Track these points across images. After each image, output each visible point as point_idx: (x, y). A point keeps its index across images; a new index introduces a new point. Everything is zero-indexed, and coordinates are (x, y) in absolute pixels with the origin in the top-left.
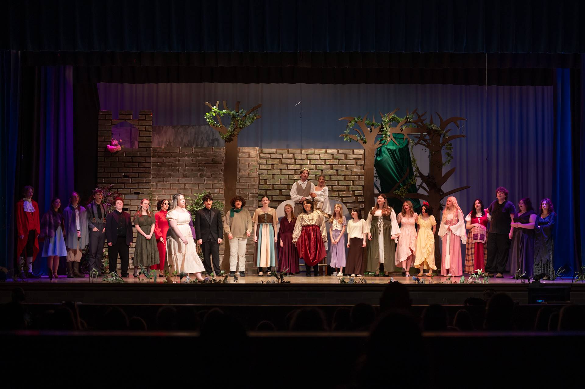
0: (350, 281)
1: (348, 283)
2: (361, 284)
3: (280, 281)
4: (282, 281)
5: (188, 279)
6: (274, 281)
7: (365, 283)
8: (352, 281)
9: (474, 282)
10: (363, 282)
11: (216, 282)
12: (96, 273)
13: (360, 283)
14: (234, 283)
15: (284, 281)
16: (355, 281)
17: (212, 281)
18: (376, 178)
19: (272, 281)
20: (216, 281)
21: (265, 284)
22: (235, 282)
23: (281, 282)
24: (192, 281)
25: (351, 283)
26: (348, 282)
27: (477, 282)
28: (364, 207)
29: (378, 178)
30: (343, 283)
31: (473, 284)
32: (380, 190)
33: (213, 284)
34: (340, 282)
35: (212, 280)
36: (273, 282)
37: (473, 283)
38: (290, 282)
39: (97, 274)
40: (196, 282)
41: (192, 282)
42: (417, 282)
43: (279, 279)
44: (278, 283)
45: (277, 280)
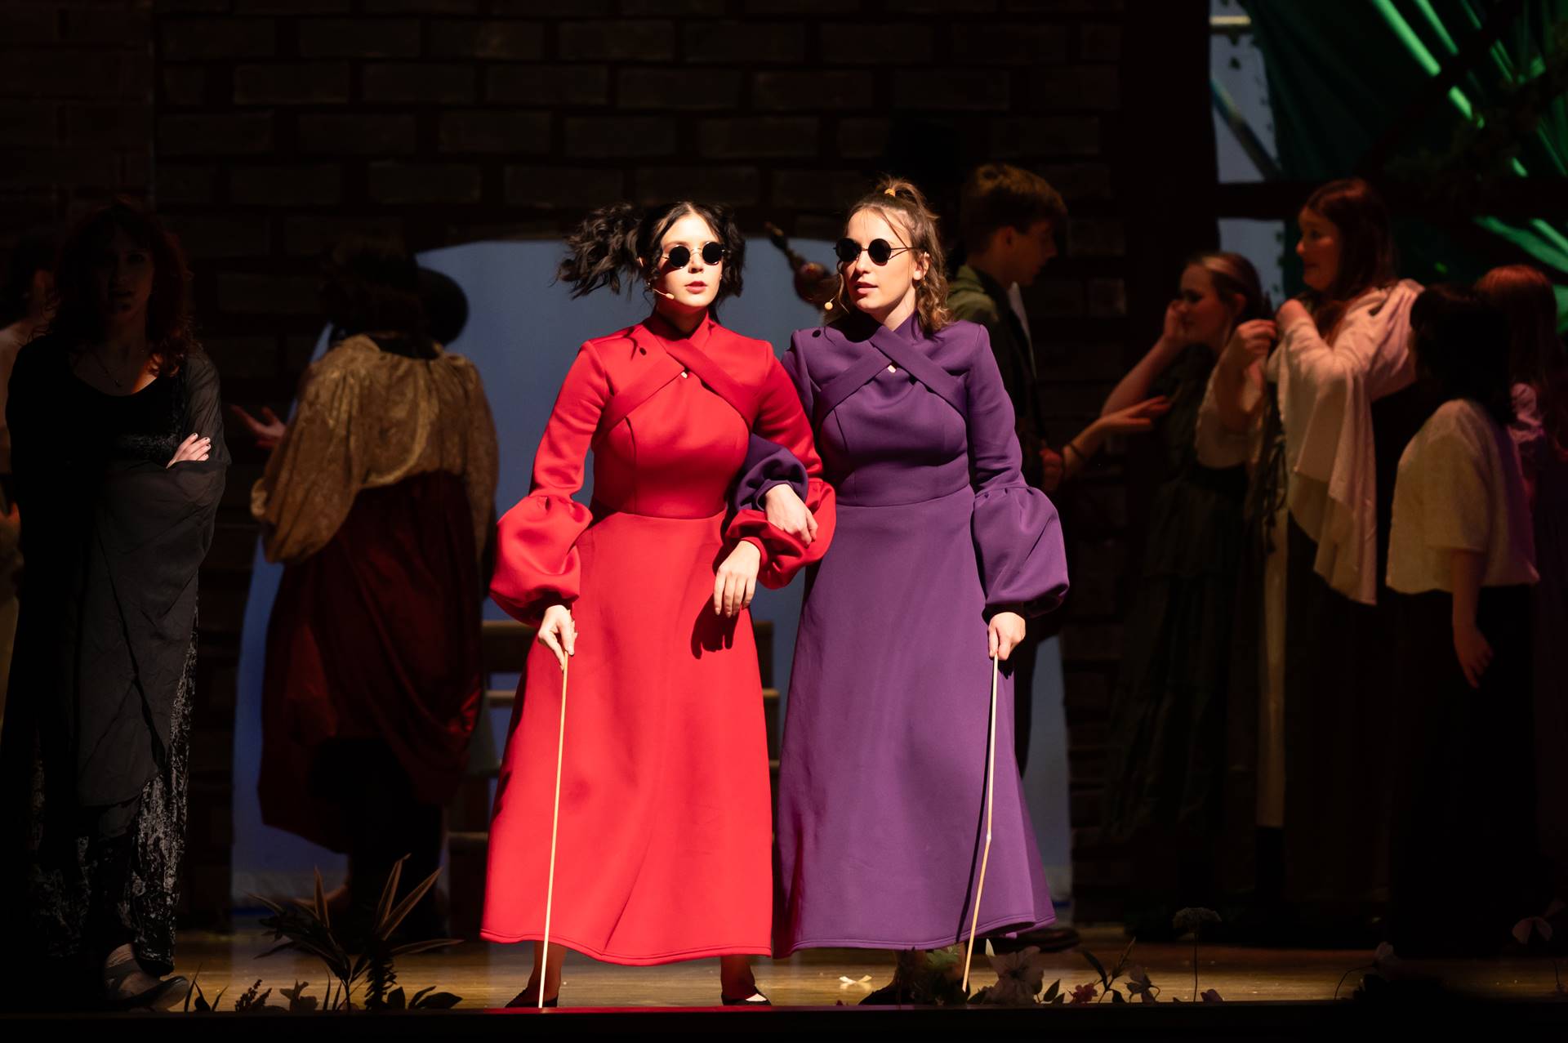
0: (1001, 983)
1: (990, 1000)
2: (1101, 1008)
3: (360, 990)
4: (377, 988)
6: (303, 996)
7: (1138, 998)
8: (1024, 987)
10: (1125, 993)
13: (1095, 1000)
15: (400, 993)
16: (1045, 988)
18: (1235, 42)
23: (374, 1001)
26: (982, 995)
28: (1121, 305)
29: (1245, 40)
32: (1272, 150)
38: (459, 999)
43: (353, 980)
44: (341, 1009)
45: (334, 989)
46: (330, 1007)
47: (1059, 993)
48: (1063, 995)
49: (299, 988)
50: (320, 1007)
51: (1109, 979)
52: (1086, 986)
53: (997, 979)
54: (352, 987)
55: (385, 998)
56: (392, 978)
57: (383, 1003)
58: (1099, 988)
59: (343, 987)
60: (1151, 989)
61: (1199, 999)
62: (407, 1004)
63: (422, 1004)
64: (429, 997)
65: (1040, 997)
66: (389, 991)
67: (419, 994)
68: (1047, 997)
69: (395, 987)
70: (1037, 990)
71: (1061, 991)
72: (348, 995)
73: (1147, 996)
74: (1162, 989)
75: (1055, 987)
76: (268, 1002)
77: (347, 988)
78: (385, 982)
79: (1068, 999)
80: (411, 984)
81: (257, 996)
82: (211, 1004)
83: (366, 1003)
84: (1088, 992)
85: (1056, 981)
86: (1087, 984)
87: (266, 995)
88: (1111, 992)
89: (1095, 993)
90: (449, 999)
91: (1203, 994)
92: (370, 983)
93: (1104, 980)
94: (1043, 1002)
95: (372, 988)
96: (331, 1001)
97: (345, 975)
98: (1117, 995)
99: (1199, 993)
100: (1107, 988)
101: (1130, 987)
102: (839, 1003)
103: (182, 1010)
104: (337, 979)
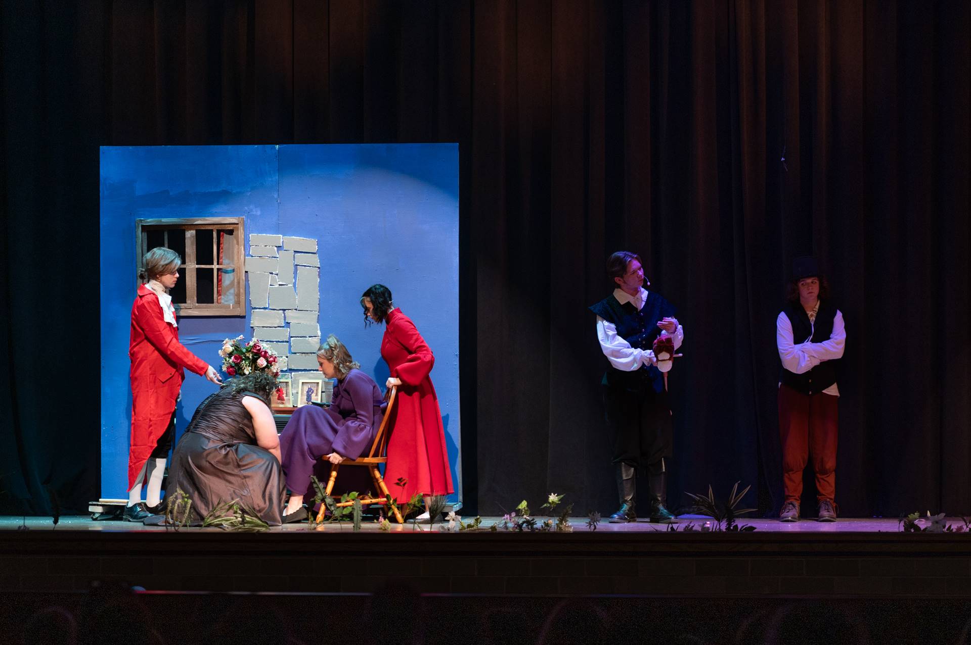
0: (933, 525)
1: (927, 531)
3: (724, 526)
4: (729, 524)
5: (453, 520)
6: (705, 526)
8: (940, 526)
11: (537, 529)
12: (186, 503)
13: (963, 531)
14: (589, 530)
15: (736, 527)
16: (947, 527)
17: (524, 525)
19: (701, 524)
20: (535, 526)
21: (680, 533)
22: (593, 527)
23: (728, 529)
24: (465, 525)
25: (936, 531)
26: (926, 529)
30: (912, 531)
33: (527, 533)
34: (902, 529)
35: (524, 522)
36: (703, 528)
38: (756, 528)
39: (189, 506)
40: (475, 528)
41: (463, 528)
43: (721, 522)
44: (717, 531)
45: (715, 525)
46: (714, 530)
49: (704, 524)
50: (711, 530)
51: (968, 524)
53: (931, 524)
54: (721, 524)
55: (732, 528)
56: (734, 521)
58: (965, 527)
59: (718, 524)
62: (739, 530)
63: (744, 530)
64: (746, 527)
65: (945, 530)
66: (733, 525)
67: (743, 527)
68: (947, 530)
69: (735, 524)
70: (944, 527)
71: (952, 528)
72: (720, 527)
75: (950, 527)
76: (694, 529)
78: (732, 522)
79: (954, 530)
80: (741, 523)
81: (691, 526)
82: (675, 529)
83: (726, 529)
84: (961, 528)
85: (950, 524)
86: (961, 525)
87: (693, 526)
89: (963, 529)
90: (752, 528)
93: (966, 524)
95: (727, 524)
96: (714, 527)
97: (719, 520)
100: (967, 527)
102: (879, 531)
103: (666, 531)
104: (716, 522)
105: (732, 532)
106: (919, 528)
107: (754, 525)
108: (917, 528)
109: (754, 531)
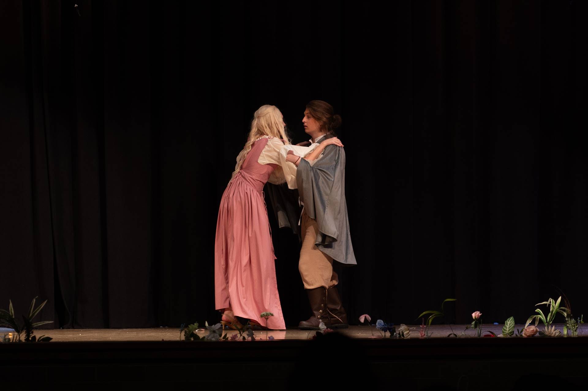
0: (210, 334)
1: (205, 340)
2: (240, 342)
3: (23, 337)
4: (28, 335)
6: (7, 337)
7: (250, 339)
8: (217, 335)
9: (540, 333)
10: (246, 337)
13: (237, 339)
15: (34, 337)
16: (223, 335)
19: (3, 335)
23: (27, 339)
25: (213, 339)
26: (204, 337)
27: (547, 334)
30: (192, 339)
31: (537, 338)
34: (183, 338)
36: (5, 339)
37: (537, 334)
38: (52, 339)
42: (388, 334)
43: (21, 333)
44: (17, 341)
45: (15, 336)
46: (14, 341)
47: (227, 337)
48: (228, 337)
49: (5, 336)
50: (11, 341)
51: (242, 333)
52: (235, 335)
53: (209, 333)
54: (21, 335)
55: (30, 339)
56: (32, 333)
57: (30, 340)
58: (239, 335)
59: (18, 335)
60: (254, 336)
61: (268, 338)
62: (37, 340)
63: (41, 340)
64: (43, 338)
65: (221, 338)
66: (31, 336)
67: (40, 337)
68: (223, 338)
69: (33, 335)
70: (221, 335)
71: (228, 336)
72: (20, 338)
73: (253, 338)
74: (257, 335)
75: (226, 335)
77: (19, 336)
78: (30, 334)
79: (230, 339)
80: (38, 335)
83: (25, 340)
84: (236, 336)
85: (226, 333)
86: (235, 334)
88: (242, 337)
89: (237, 337)
90: (49, 339)
91: (269, 337)
92: (26, 334)
93: (240, 333)
94: (223, 340)
95: (27, 336)
96: (15, 338)
97: (18, 331)
98: (244, 338)
99: (268, 337)
100: (241, 335)
101: (248, 335)
102: (163, 340)
104: (16, 333)
105: (31, 343)
106: (199, 337)
107: (51, 336)
108: (196, 336)
109: (51, 341)
